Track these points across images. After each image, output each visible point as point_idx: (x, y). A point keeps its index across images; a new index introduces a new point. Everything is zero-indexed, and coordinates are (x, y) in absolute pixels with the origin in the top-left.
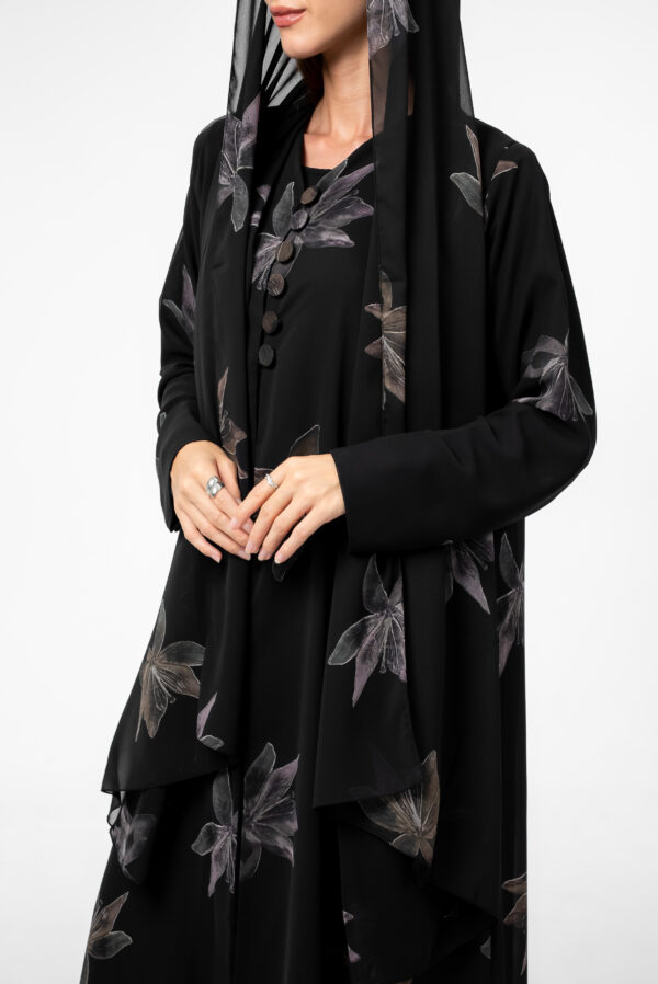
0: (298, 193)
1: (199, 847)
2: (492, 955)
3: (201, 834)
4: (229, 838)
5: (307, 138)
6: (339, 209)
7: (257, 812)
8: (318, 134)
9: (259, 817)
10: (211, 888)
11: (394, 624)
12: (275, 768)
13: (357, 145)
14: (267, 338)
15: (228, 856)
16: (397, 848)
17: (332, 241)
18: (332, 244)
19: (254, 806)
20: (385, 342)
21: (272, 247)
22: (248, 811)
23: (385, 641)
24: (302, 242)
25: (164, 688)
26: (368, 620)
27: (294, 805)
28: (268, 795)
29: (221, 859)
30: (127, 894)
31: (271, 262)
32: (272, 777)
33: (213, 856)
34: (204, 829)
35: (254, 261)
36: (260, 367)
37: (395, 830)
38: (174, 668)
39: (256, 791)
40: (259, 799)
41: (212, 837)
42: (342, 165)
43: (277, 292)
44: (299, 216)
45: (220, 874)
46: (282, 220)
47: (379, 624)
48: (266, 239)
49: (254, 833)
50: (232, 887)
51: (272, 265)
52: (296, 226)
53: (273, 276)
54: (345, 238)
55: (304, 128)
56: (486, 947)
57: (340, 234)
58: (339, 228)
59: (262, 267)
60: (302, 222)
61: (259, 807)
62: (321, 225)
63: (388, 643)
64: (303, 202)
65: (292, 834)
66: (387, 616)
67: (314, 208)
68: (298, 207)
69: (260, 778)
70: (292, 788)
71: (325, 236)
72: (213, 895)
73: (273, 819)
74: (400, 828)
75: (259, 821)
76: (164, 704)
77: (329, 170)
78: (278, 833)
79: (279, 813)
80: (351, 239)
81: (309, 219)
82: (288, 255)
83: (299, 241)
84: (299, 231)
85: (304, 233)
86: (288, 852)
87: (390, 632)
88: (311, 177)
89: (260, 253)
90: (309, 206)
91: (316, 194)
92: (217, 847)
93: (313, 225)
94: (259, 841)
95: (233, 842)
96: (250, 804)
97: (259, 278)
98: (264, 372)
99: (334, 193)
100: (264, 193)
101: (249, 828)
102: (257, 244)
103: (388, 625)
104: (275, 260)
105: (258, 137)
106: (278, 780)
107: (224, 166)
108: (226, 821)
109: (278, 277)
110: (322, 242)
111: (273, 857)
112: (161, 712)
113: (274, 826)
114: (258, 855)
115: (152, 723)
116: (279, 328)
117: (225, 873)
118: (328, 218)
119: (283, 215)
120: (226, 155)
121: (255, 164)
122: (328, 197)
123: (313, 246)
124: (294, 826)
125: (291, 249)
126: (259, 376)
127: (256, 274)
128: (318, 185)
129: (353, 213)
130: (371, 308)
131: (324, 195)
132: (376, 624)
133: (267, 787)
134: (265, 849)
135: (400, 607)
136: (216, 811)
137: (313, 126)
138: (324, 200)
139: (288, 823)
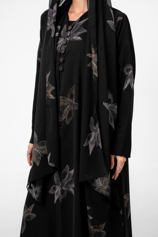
0: (67, 27)
1: (51, 192)
2: (123, 214)
3: (51, 188)
4: (60, 189)
5: (69, 13)
6: (78, 31)
7: (65, 182)
8: (72, 12)
9: (66, 183)
10: (55, 201)
11: (98, 134)
12: (69, 171)
13: (82, 14)
14: (61, 64)
15: (59, 193)
16: (97, 191)
17: (76, 39)
18: (76, 40)
19: (64, 181)
20: (93, 63)
21: (61, 41)
22: (63, 182)
23: (96, 138)
24: (69, 39)
25: (39, 153)
26: (92, 134)
27: (73, 181)
28: (68, 178)
29: (58, 194)
30: (34, 204)
31: (61, 45)
32: (68, 173)
33: (55, 194)
34: (52, 187)
35: (57, 45)
36: (60, 71)
37: (96, 186)
38: (42, 148)
39: (64, 177)
40: (66, 179)
41: (55, 189)
42: (78, 20)
43: (63, 52)
44: (68, 33)
45: (58, 198)
46: (63, 34)
47: (94, 134)
48: (60, 39)
49: (64, 187)
50: (61, 201)
51: (61, 46)
52: (67, 35)
53: (62, 48)
54: (80, 38)
55: (68, 11)
56: (121, 212)
57: (78, 37)
58: (78, 36)
59: (59, 46)
60: (69, 34)
61: (66, 181)
62: (73, 35)
63: (97, 139)
64: (69, 29)
65: (73, 188)
66: (96, 132)
67: (71, 31)
68: (67, 31)
69: (65, 174)
70: (73, 176)
71: (74, 38)
72: (55, 203)
73: (69, 184)
74: (97, 186)
75: (66, 184)
76: (40, 157)
77: (75, 21)
78: (70, 187)
79: (70, 183)
80: (81, 38)
81: (70, 34)
82: (65, 43)
83: (68, 39)
84: (68, 37)
85: (69, 37)
86: (72, 192)
87: (97, 136)
88: (70, 23)
89: (59, 43)
90: (70, 30)
91: (72, 27)
92: (56, 191)
93: (72, 35)
94: (66, 189)
95: (61, 190)
96: (63, 180)
97: (58, 49)
98: (61, 73)
99: (76, 27)
100: (59, 27)
101: (63, 186)
102: (58, 40)
103: (96, 134)
104: (62, 44)
105: (57, 14)
106: (70, 174)
107: (48, 21)
108: (58, 184)
109: (63, 48)
110: (74, 39)
111: (69, 193)
112: (40, 159)
113: (69, 185)
114: (66, 193)
115: (38, 162)
116: (64, 61)
117: (59, 197)
118: (75, 33)
119: (64, 33)
120: (49, 18)
121: (56, 20)
122: (75, 28)
123: (71, 40)
124: (73, 185)
125: (66, 41)
126: (60, 74)
127: (58, 48)
128: (72, 25)
129: (81, 32)
130: (88, 55)
131: (74, 28)
132: (93, 135)
133: (67, 176)
134: (67, 191)
135: (98, 129)
136: (55, 183)
137: (70, 10)
138: (74, 29)
139: (72, 185)
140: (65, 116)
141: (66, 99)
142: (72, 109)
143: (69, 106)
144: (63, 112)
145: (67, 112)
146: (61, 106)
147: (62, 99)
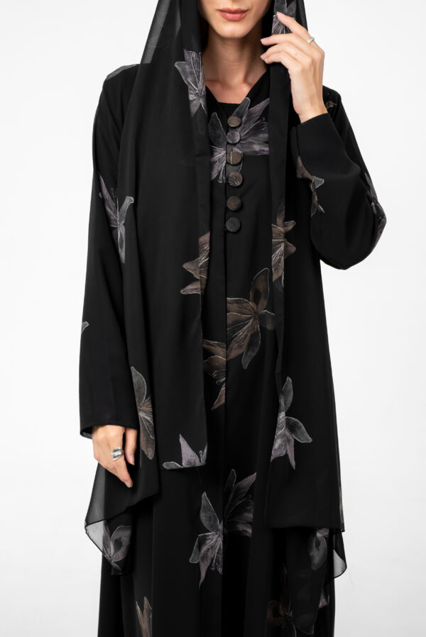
140: (240, 347)
141: (245, 305)
142: (257, 329)
143: (251, 320)
144: (234, 338)
145: (246, 335)
146: (229, 321)
147: (236, 305)
